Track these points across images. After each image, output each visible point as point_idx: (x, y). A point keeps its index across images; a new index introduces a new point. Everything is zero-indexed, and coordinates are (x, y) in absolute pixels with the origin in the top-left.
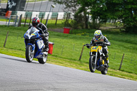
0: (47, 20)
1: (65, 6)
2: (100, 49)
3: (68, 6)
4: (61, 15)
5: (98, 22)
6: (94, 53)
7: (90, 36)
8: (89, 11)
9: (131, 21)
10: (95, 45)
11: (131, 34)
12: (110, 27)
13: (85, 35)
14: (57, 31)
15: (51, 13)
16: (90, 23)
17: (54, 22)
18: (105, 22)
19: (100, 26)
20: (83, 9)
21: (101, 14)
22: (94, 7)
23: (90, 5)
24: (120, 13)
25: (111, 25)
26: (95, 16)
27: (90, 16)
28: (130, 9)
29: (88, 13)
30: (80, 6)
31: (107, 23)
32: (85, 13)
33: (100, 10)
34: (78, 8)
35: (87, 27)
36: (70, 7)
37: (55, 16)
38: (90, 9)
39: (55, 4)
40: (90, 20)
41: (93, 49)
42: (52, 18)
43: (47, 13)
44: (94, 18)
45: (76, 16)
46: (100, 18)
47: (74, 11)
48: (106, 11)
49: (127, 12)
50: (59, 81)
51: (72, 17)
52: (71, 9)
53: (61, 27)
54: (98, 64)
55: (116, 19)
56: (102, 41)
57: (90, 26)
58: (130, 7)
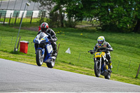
0: (22, 18)
1: (40, 4)
2: (104, 54)
3: (43, 4)
4: (36, 13)
5: (74, 20)
6: (98, 58)
7: (65, 35)
8: (64, 9)
9: (108, 19)
10: (98, 51)
11: (107, 32)
12: (87, 25)
13: (61, 34)
14: (32, 30)
15: (26, 12)
16: (65, 21)
17: (29, 20)
18: (81, 20)
19: (76, 24)
20: (58, 8)
21: (77, 12)
22: (70, 5)
23: (66, 3)
24: (96, 11)
25: (87, 23)
26: (70, 14)
27: (66, 14)
28: (107, 7)
29: (64, 11)
30: (55, 4)
31: (83, 21)
32: (61, 11)
33: (76, 8)
34: (53, 6)
35: (62, 26)
36: (45, 5)
37: (30, 15)
38: (66, 7)
39: (30, 2)
40: (66, 19)
41: (97, 55)
42: (27, 17)
43: (21, 12)
44: (69, 16)
45: (51, 14)
46: (76, 16)
47: (49, 9)
48: (82, 9)
49: (103, 9)
50: (34, 81)
51: (48, 15)
52: (46, 7)
53: (36, 26)
54: (102, 70)
55: (92, 18)
56: (105, 47)
57: (66, 25)
58: (106, 4)
